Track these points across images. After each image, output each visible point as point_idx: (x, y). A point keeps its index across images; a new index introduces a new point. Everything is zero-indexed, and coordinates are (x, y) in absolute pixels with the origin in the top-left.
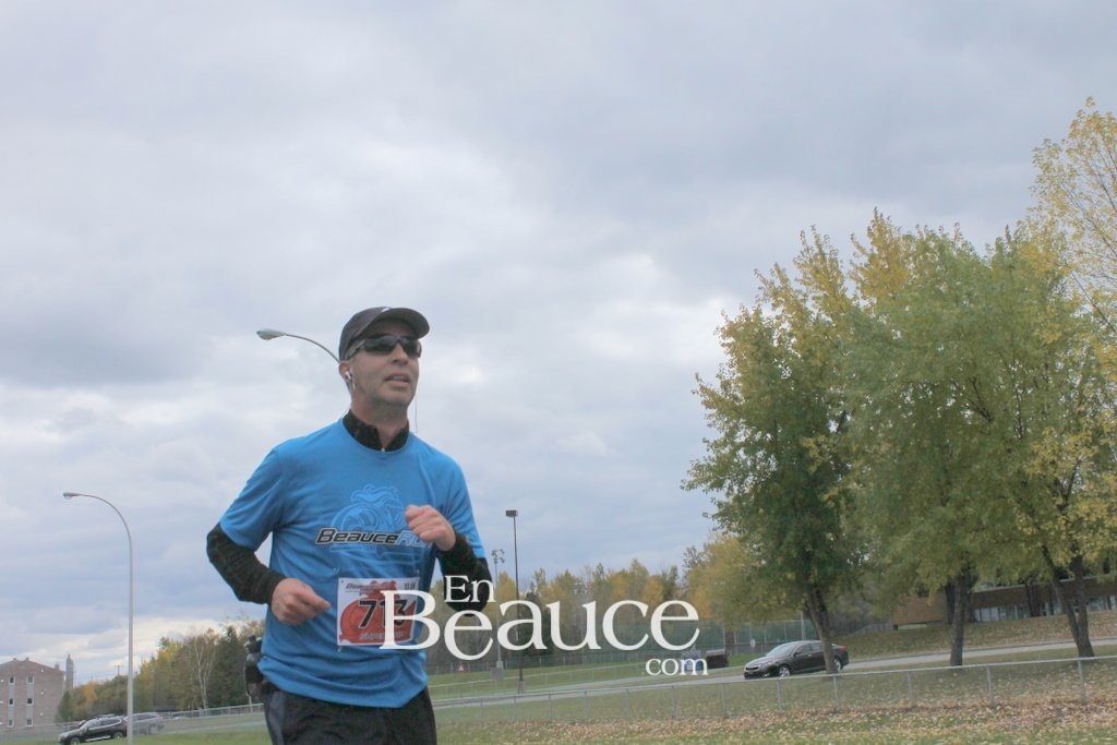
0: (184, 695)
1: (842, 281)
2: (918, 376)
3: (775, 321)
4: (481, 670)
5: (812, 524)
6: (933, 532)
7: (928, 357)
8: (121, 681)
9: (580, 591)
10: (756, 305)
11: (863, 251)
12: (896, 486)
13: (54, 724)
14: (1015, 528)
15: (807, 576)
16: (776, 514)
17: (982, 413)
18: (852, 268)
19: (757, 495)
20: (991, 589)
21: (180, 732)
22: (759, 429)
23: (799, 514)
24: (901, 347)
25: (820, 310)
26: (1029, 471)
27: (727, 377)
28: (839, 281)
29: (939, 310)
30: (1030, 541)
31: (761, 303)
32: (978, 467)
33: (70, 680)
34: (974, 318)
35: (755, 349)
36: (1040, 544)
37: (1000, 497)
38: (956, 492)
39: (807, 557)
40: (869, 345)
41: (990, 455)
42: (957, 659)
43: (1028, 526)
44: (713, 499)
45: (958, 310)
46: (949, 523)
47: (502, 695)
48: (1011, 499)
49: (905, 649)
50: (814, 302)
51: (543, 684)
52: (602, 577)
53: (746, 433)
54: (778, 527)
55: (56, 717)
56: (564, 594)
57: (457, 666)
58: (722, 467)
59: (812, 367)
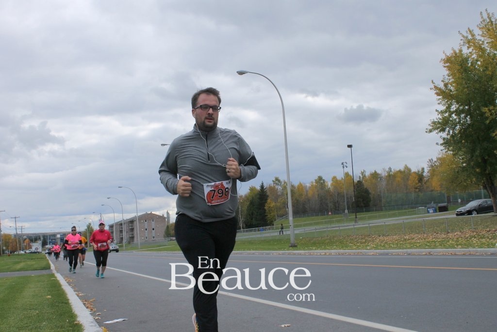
3: (469, 54)
4: (339, 214)
5: (487, 147)
9: (381, 179)
10: (460, 48)
15: (485, 170)
16: (470, 143)
19: (461, 134)
22: (462, 105)
23: (481, 142)
25: (491, 48)
27: (447, 81)
31: (462, 46)
33: (168, 221)
35: (460, 67)
39: (485, 161)
50: (487, 45)
51: (366, 219)
52: (391, 173)
53: (456, 107)
54: (471, 148)
55: (164, 235)
56: (374, 181)
57: (328, 212)
58: (444, 122)
59: (487, 75)
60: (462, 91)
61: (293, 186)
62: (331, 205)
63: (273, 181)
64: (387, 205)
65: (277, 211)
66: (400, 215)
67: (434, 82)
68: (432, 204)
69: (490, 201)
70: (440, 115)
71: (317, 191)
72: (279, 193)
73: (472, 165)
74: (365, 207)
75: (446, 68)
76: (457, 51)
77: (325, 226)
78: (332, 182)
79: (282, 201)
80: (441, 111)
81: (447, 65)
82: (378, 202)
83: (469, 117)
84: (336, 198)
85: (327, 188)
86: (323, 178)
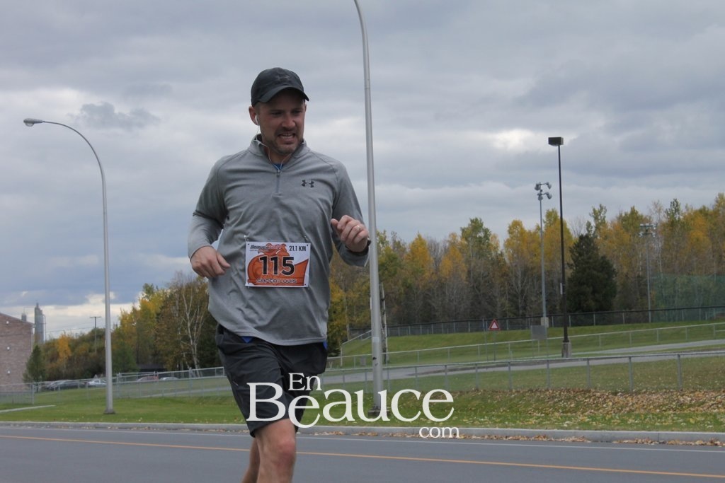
0: (171, 352)
4: (523, 328)
8: (98, 335)
9: (646, 233)
13: (23, 384)
21: (165, 395)
33: (39, 334)
47: (544, 358)
51: (597, 344)
52: (677, 216)
55: (26, 376)
56: (627, 237)
57: (489, 322)
61: (397, 245)
62: (503, 302)
64: (663, 307)
65: (351, 315)
66: (695, 336)
71: (468, 262)
74: (597, 310)
77: (483, 360)
78: (507, 236)
79: (364, 288)
82: (639, 297)
84: (519, 282)
85: (493, 254)
86: (485, 226)
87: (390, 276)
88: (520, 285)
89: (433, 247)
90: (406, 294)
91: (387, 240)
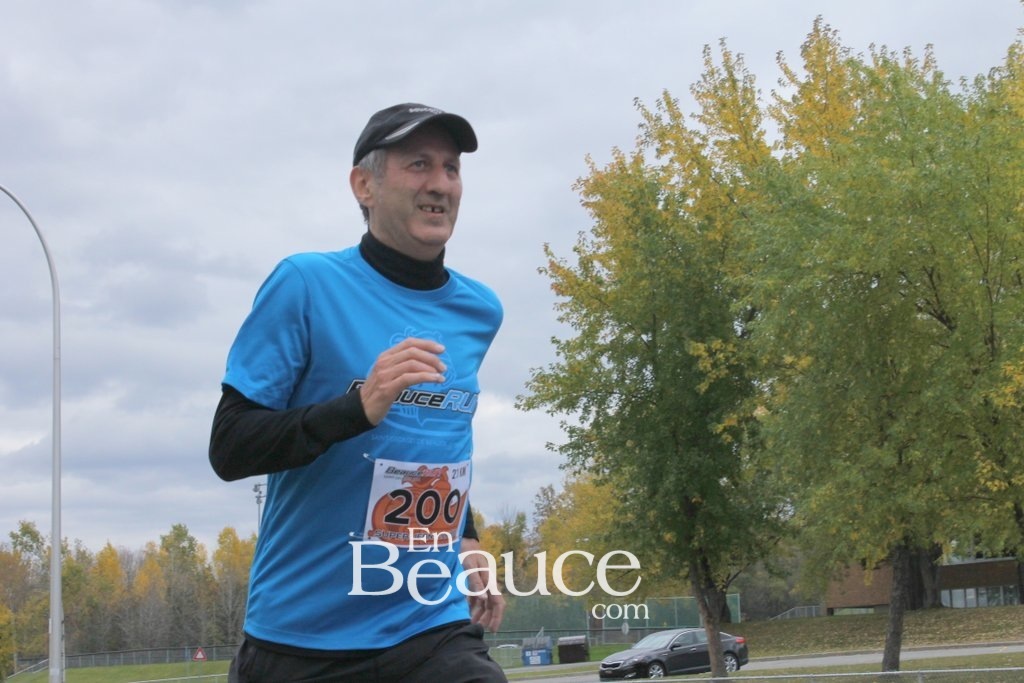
1: (759, 121)
2: (851, 263)
3: (661, 174)
5: (700, 466)
6: (863, 484)
7: (868, 237)
10: (637, 150)
11: (793, 78)
12: (815, 417)
14: (977, 481)
15: (690, 538)
16: (650, 449)
17: (940, 318)
18: (774, 102)
19: (624, 420)
20: (967, 561)
22: (630, 328)
23: (681, 449)
24: (832, 221)
25: (724, 160)
26: (997, 402)
27: (589, 250)
28: (754, 121)
29: (886, 170)
30: (995, 500)
31: (642, 147)
32: (929, 394)
34: (935, 184)
35: (631, 211)
36: (1009, 505)
37: (960, 437)
38: (897, 428)
39: (691, 509)
40: (787, 215)
41: (948, 378)
42: (892, 662)
43: (993, 479)
44: (563, 423)
45: (914, 171)
46: (886, 470)
48: (978, 441)
49: (840, 644)
50: (716, 149)
53: (612, 331)
54: (652, 467)
57: (194, 650)
58: (574, 379)
59: (710, 242)
60: (634, 285)
61: (82, 556)
62: (209, 627)
63: (13, 536)
65: (20, 641)
67: (550, 249)
68: (542, 638)
69: (699, 635)
70: (562, 354)
71: (168, 577)
72: (32, 579)
73: (652, 519)
75: (590, 210)
76: (629, 160)
78: (217, 547)
79: (38, 607)
80: (568, 343)
81: (593, 200)
83: (650, 367)
84: (230, 602)
85: (200, 568)
86: (190, 534)
87: (72, 593)
88: (230, 607)
89: (126, 558)
90: (91, 615)
91: (69, 548)
